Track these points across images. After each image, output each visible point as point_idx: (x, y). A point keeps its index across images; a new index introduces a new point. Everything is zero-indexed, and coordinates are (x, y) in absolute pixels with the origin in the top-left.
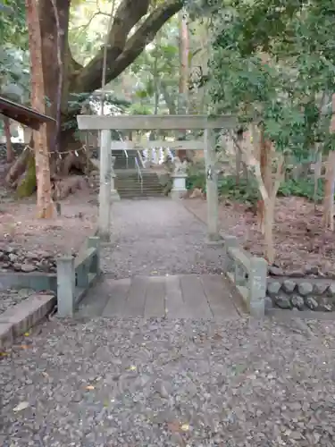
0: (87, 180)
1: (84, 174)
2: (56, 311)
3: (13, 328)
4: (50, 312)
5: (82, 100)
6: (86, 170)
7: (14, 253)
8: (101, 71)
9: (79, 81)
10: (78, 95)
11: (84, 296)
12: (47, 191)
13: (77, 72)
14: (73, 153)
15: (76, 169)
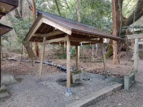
0: (127, 53)
1: (126, 51)
2: (124, 88)
3: (114, 89)
4: (122, 88)
5: (126, 29)
6: (127, 50)
7: (109, 72)
8: (133, 18)
9: (125, 23)
10: (125, 27)
11: (131, 86)
12: (116, 57)
13: (124, 20)
14: (123, 45)
15: (123, 50)
